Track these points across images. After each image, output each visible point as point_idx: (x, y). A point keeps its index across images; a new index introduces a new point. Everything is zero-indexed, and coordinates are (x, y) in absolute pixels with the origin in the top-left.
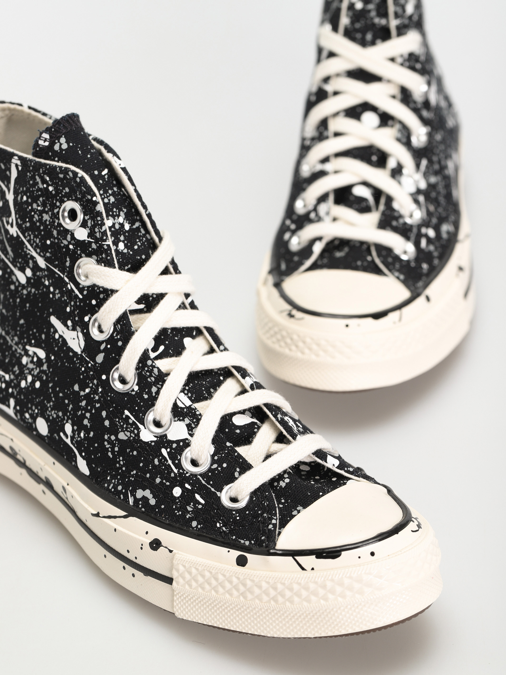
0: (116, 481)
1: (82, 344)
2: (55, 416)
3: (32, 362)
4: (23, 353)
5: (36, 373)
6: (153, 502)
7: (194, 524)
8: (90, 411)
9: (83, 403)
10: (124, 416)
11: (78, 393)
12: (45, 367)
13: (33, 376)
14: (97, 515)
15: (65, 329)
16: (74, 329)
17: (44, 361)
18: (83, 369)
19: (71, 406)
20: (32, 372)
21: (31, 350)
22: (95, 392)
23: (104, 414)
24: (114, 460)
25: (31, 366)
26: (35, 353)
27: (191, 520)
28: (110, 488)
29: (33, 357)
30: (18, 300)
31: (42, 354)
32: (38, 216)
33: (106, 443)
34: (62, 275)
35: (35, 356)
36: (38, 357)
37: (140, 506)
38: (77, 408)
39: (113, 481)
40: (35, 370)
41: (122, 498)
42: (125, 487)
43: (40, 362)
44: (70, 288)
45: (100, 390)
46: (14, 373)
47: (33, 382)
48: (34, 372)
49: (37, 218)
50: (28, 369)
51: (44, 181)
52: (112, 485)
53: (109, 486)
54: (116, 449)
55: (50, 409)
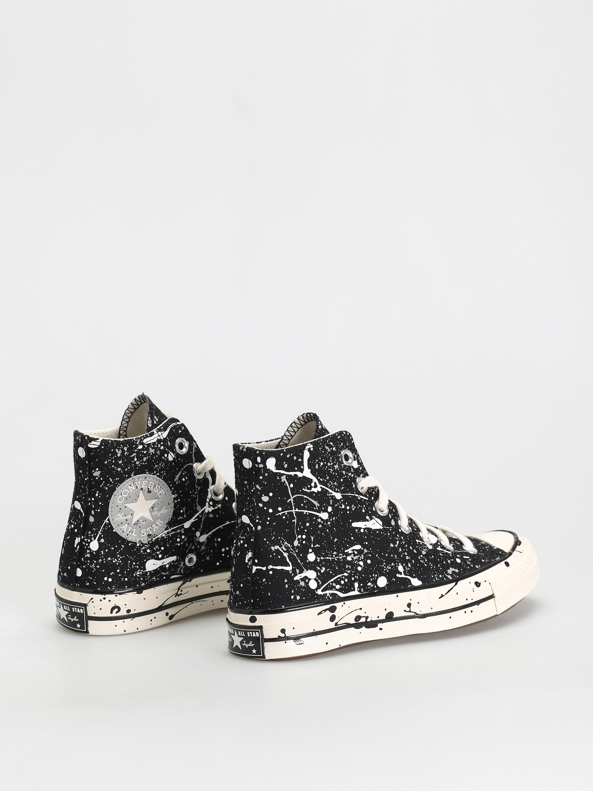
0: (436, 575)
1: (381, 523)
2: (390, 568)
3: (355, 555)
4: (345, 556)
5: (363, 558)
6: (457, 571)
7: (477, 567)
8: (405, 551)
9: (400, 550)
10: (418, 543)
11: (394, 547)
12: (366, 551)
13: (362, 560)
14: (442, 596)
15: (366, 523)
16: (371, 519)
17: (362, 549)
18: (389, 534)
19: (396, 556)
20: (360, 559)
21: (349, 551)
22: (402, 540)
23: (411, 548)
24: (429, 566)
25: (356, 557)
26: (353, 550)
27: (474, 566)
28: (437, 580)
29: (354, 553)
30: (328, 530)
31: (358, 547)
32: (332, 469)
33: (421, 561)
34: (353, 495)
35: (354, 551)
36: (355, 550)
37: (455, 576)
38: (399, 554)
39: (435, 576)
40: (360, 557)
41: (445, 579)
42: (442, 574)
43: (360, 552)
44: (360, 499)
45: (402, 538)
46: (348, 569)
47: (365, 563)
48: (361, 558)
49: (332, 470)
50: (355, 560)
51: (330, 446)
52: (436, 578)
53: (435, 579)
54: (426, 560)
55: (385, 567)
